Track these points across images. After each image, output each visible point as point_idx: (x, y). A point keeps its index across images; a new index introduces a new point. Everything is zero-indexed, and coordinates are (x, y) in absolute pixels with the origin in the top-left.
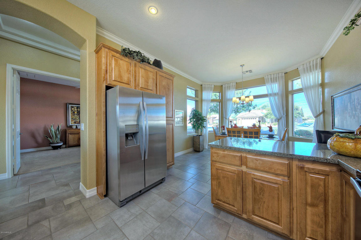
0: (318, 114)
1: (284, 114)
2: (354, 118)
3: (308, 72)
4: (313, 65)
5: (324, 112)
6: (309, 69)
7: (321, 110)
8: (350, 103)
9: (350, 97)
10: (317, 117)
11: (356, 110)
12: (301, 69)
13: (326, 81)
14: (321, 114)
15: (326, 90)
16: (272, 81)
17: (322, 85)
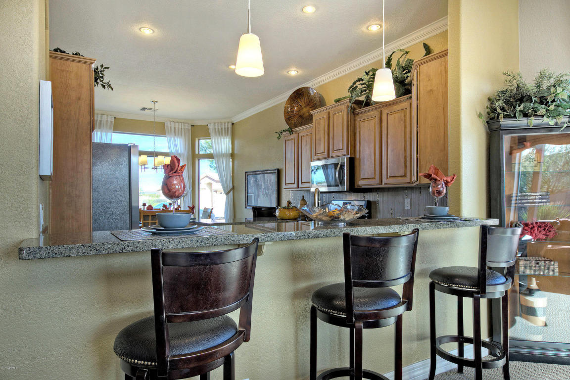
0: (229, 190)
1: (190, 188)
2: (267, 196)
3: (219, 136)
4: (225, 128)
5: (233, 188)
6: (220, 132)
7: (231, 187)
8: (264, 183)
9: (264, 177)
10: (227, 193)
11: (268, 190)
12: (211, 127)
13: (236, 152)
14: (231, 191)
15: (236, 163)
16: (176, 133)
17: (232, 155)
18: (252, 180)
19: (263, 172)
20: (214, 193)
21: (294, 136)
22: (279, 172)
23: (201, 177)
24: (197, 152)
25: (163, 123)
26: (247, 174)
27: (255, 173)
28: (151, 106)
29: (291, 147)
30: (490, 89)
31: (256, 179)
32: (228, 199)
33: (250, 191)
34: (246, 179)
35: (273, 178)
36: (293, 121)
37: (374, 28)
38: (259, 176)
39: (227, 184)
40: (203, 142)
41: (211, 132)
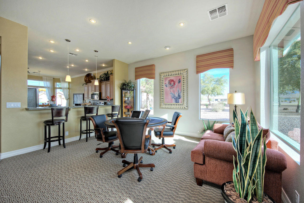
2: (80, 101)
3: (64, 82)
7: (68, 98)
10: (67, 100)
11: (80, 99)
12: (61, 79)
13: (70, 87)
14: (68, 99)
15: (70, 90)
16: (47, 80)
17: (69, 88)
18: (75, 96)
19: (79, 94)
20: (62, 99)
21: (87, 85)
22: (84, 94)
23: (57, 93)
24: (55, 87)
25: (42, 77)
26: (74, 94)
27: (76, 94)
28: (38, 72)
29: (86, 88)
30: (121, 82)
31: (77, 96)
32: (67, 102)
33: (75, 99)
34: (74, 96)
35: (82, 96)
36: (87, 81)
37: (104, 65)
38: (78, 95)
39: (67, 97)
40: (58, 83)
41: (61, 81)
